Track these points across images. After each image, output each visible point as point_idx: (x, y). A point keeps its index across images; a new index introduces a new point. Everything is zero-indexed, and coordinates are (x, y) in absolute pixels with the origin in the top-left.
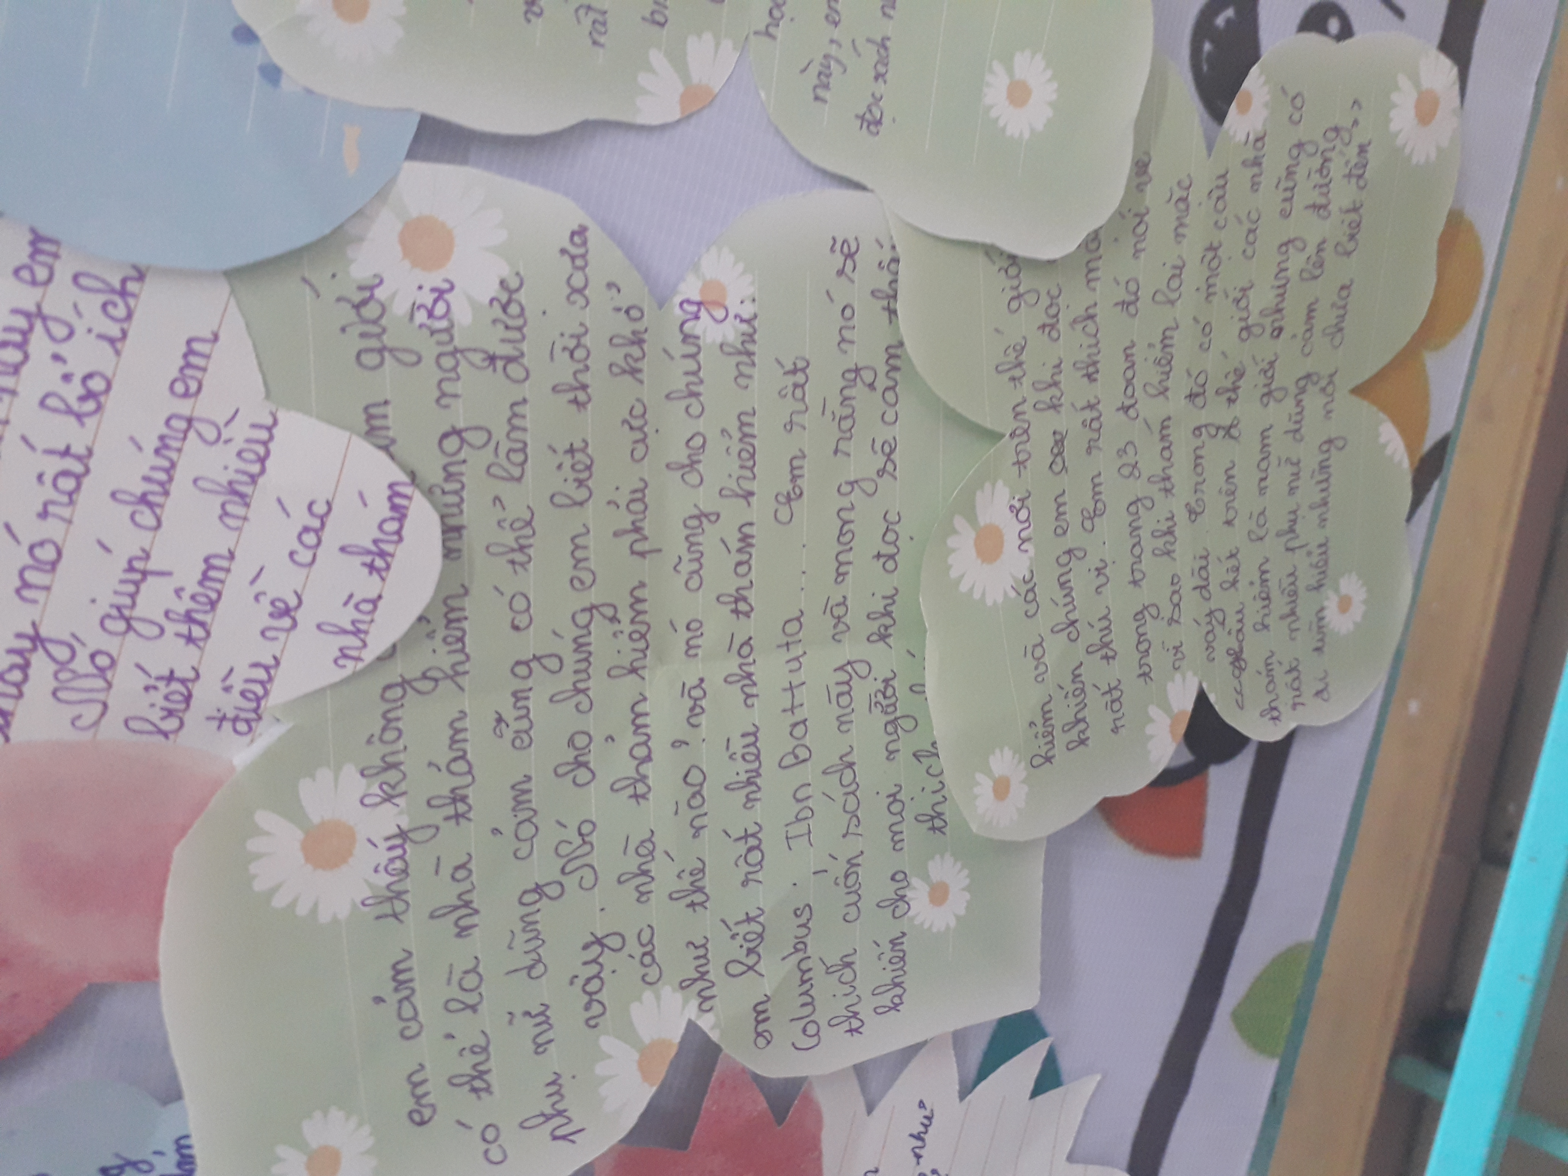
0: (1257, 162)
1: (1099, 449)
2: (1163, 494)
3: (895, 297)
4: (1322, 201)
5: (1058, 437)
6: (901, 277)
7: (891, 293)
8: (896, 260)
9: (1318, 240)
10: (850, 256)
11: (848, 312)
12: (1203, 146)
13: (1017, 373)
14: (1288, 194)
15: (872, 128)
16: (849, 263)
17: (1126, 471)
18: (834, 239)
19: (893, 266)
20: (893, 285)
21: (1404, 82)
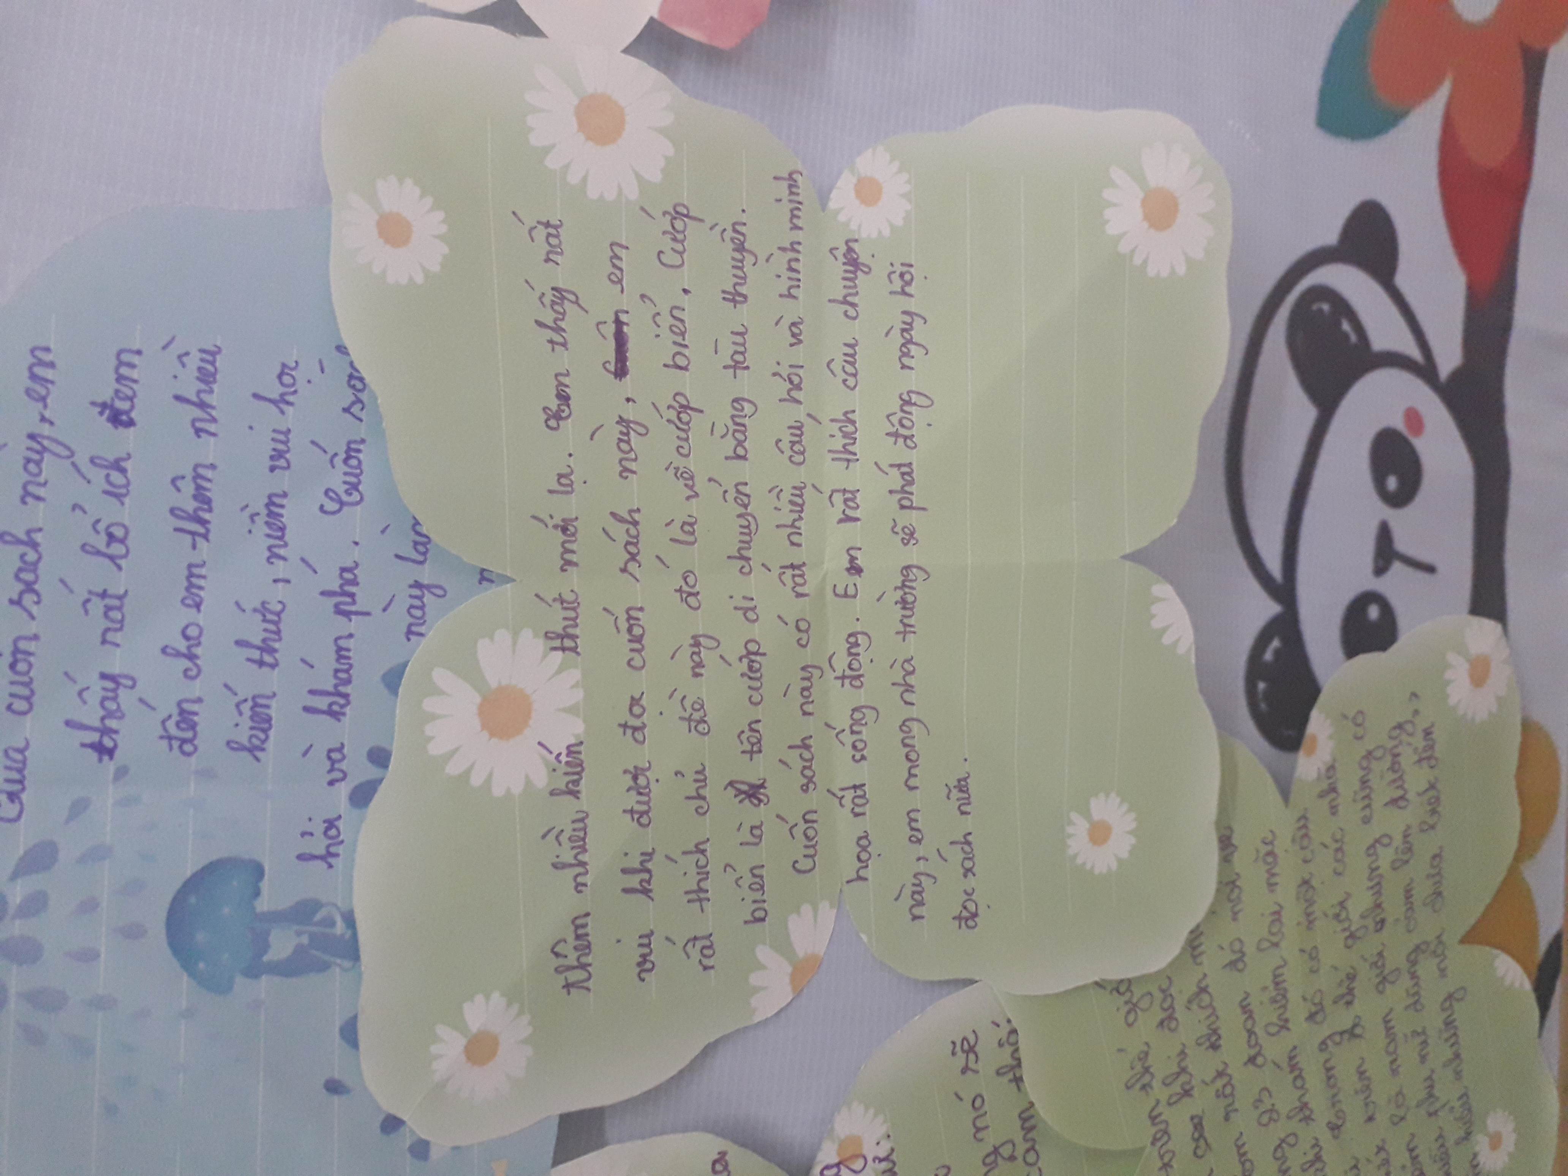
0: (1333, 789)
1: (1236, 1110)
2: (1303, 1124)
3: (1019, 1065)
4: (1400, 793)
5: (1196, 1121)
6: (1022, 1045)
7: (1015, 1063)
8: (1014, 1031)
9: (1402, 828)
10: (972, 1049)
11: (978, 1103)
12: (1278, 798)
13: (1147, 1079)
14: (1366, 802)
15: (971, 923)
16: (972, 1057)
17: (1265, 1119)
18: (954, 1043)
19: (1012, 1039)
20: (1016, 1055)
21: (1452, 657)
